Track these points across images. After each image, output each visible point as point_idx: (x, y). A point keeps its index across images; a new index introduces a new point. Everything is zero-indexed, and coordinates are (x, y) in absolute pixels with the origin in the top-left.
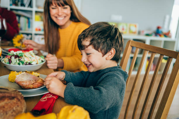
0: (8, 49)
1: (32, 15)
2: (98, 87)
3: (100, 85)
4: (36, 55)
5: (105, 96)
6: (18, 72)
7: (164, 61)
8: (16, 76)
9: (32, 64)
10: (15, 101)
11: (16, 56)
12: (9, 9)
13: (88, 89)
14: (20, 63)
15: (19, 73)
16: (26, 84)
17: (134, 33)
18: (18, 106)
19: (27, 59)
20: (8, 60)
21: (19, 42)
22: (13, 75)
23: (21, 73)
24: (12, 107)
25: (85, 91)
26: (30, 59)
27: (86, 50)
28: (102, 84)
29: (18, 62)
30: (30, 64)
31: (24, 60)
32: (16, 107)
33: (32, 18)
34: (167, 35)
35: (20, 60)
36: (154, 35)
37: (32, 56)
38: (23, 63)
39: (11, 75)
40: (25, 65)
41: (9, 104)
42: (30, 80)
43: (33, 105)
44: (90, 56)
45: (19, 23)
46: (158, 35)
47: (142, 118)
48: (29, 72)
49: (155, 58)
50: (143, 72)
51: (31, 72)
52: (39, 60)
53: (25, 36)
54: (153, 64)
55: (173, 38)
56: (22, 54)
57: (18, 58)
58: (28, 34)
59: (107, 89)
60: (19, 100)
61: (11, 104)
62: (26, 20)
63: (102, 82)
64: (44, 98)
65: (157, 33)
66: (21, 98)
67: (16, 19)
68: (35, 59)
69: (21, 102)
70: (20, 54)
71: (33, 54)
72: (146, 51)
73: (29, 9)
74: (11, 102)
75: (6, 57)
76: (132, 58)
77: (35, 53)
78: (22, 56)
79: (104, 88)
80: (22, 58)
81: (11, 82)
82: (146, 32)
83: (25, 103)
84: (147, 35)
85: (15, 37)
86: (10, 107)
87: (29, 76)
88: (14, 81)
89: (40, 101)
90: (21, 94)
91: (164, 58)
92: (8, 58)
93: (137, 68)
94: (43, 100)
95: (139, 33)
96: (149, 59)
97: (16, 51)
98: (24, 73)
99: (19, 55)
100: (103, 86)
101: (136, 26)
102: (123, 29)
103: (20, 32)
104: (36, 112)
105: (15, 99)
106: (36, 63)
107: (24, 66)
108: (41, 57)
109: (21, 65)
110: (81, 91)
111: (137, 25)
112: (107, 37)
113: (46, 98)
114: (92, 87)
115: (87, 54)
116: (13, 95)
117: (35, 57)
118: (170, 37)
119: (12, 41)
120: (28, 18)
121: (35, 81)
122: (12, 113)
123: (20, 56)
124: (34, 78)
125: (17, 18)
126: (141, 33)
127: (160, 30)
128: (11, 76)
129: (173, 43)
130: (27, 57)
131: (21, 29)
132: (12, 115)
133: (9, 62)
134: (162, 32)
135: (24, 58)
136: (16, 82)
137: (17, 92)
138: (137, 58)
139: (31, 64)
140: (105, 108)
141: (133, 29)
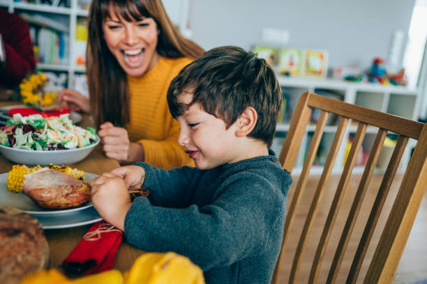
0: (8, 108)
1: (68, 24)
2: (210, 206)
3: (217, 201)
4: (77, 124)
5: (226, 230)
6: (31, 166)
7: (389, 144)
8: (25, 176)
9: (66, 146)
10: (21, 239)
11: (27, 128)
12: (11, 10)
13: (186, 211)
14: (37, 143)
15: (34, 169)
16: (49, 195)
17: (319, 73)
18: (29, 252)
19: (54, 135)
20: (6, 135)
21: (34, 92)
22: (17, 175)
23: (37, 170)
24: (14, 254)
25: (178, 217)
26: (61, 136)
27: (187, 115)
28: (222, 201)
29: (31, 141)
30: (61, 147)
31: (47, 138)
32: (23, 256)
33: (68, 34)
34: (397, 79)
35: (37, 137)
36: (365, 78)
37: (67, 128)
38: (43, 145)
39: (14, 174)
40: (49, 150)
41: (7, 248)
42: (60, 186)
43: (66, 248)
44: (196, 130)
45: (37, 44)
46: (376, 80)
47: (332, 282)
48: (58, 167)
49: (367, 136)
50: (337, 168)
51: (64, 168)
52: (84, 137)
53: (51, 76)
54: (361, 149)
55: (411, 87)
56: (41, 122)
57: (31, 132)
58: (57, 73)
59: (234, 214)
60: (31, 238)
61: (12, 248)
62: (54, 37)
63: (223, 195)
64: (94, 233)
65: (374, 74)
66: (37, 232)
67: (28, 34)
68: (73, 135)
69: (36, 243)
70: (36, 121)
71: (69, 123)
72: (346, 120)
73: (62, 10)
74: (12, 243)
75: (3, 130)
76: (311, 134)
77: (73, 120)
78: (43, 128)
79: (225, 210)
80: (41, 133)
81: (12, 191)
82: (347, 72)
83: (46, 244)
84: (350, 79)
85: (25, 80)
86: (9, 255)
87: (57, 176)
88: (21, 188)
89: (83, 240)
90: (35, 221)
91: (388, 136)
92: (7, 132)
93: (323, 159)
94: (90, 237)
95: (330, 74)
96: (352, 137)
97: (27, 115)
98: (46, 169)
99: (35, 125)
100: (222, 206)
101: (322, 57)
102: (291, 64)
103: (39, 66)
104: (73, 268)
105: (23, 235)
106: (77, 144)
107: (47, 151)
108: (89, 130)
109: (40, 150)
110: (166, 216)
111: (326, 54)
112: (234, 80)
113: (98, 232)
114: (195, 208)
115: (191, 125)
116: (16, 226)
117: (75, 130)
118: (404, 85)
119: (18, 90)
120: (59, 34)
121: (71, 189)
122: (13, 269)
123: (37, 127)
124: (69, 181)
125: (32, 32)
126: (335, 74)
127: (381, 66)
128: (13, 176)
129: (412, 98)
130: (53, 130)
131: (41, 60)
132: (14, 276)
133: (9, 140)
134: (385, 72)
135: (47, 132)
136: (26, 191)
137: (26, 216)
138: (324, 134)
139: (65, 149)
140: (228, 260)
141: (316, 64)
